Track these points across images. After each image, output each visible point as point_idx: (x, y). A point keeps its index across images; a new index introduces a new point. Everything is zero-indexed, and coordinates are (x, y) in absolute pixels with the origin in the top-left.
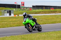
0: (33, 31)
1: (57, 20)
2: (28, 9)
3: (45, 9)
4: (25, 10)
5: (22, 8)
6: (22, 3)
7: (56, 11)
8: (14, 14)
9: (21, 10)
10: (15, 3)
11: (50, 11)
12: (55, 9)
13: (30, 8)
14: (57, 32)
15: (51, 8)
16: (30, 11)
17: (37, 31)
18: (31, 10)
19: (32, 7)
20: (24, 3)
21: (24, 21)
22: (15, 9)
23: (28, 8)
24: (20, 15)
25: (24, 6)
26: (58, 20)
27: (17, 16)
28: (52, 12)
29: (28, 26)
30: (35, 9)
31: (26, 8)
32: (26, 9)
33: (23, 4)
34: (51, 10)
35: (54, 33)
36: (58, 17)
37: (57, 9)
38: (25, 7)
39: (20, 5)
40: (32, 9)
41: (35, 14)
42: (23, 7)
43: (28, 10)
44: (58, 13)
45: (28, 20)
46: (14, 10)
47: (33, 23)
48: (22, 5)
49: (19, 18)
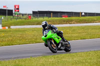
0: (58, 51)
1: (73, 35)
2: (25, 17)
3: (53, 17)
4: (20, 18)
5: (16, 15)
6: (15, 6)
7: (72, 21)
8: (2, 25)
9: (13, 18)
10: (4, 7)
11: (62, 20)
12: (70, 17)
13: (29, 14)
14: (74, 54)
15: (63, 15)
16: (29, 20)
17: (64, 51)
18: (30, 18)
19: (32, 13)
20: (18, 6)
21: (45, 35)
22: (4, 16)
23: (26, 14)
24: (12, 27)
25: (18, 12)
26: (75, 35)
27: (7, 28)
28: (65, 22)
29: (51, 43)
30: (37, 16)
31: (23, 15)
32: (22, 17)
33: (18, 9)
34: (63, 18)
35: (68, 56)
36: (74, 30)
37: (73, 16)
38: (20, 14)
39: (12, 11)
40: (32, 17)
41: (37, 24)
42: (18, 14)
43: (25, 19)
44: (74, 23)
45: (50, 34)
46: (3, 18)
47: (59, 38)
48: (15, 10)
49: (10, 31)
